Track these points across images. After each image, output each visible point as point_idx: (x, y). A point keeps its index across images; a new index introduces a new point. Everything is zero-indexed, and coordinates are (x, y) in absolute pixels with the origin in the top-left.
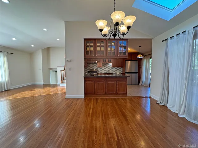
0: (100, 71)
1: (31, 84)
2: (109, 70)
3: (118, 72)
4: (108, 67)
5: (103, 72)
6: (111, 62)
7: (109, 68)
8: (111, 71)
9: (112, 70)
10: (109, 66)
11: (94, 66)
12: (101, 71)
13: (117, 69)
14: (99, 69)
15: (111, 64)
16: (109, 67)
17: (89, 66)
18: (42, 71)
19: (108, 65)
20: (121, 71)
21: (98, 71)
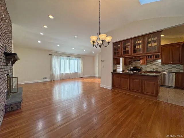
0: (144, 68)
1: (93, 75)
2: (158, 68)
3: (173, 71)
4: (156, 64)
5: (148, 69)
6: (160, 58)
7: (158, 66)
8: (160, 70)
9: (162, 68)
10: (158, 62)
11: (137, 63)
12: (146, 69)
13: (171, 67)
14: (143, 67)
15: (160, 61)
16: (158, 64)
17: (132, 63)
18: (98, 67)
19: (156, 61)
20: (181, 70)
21: (141, 69)
